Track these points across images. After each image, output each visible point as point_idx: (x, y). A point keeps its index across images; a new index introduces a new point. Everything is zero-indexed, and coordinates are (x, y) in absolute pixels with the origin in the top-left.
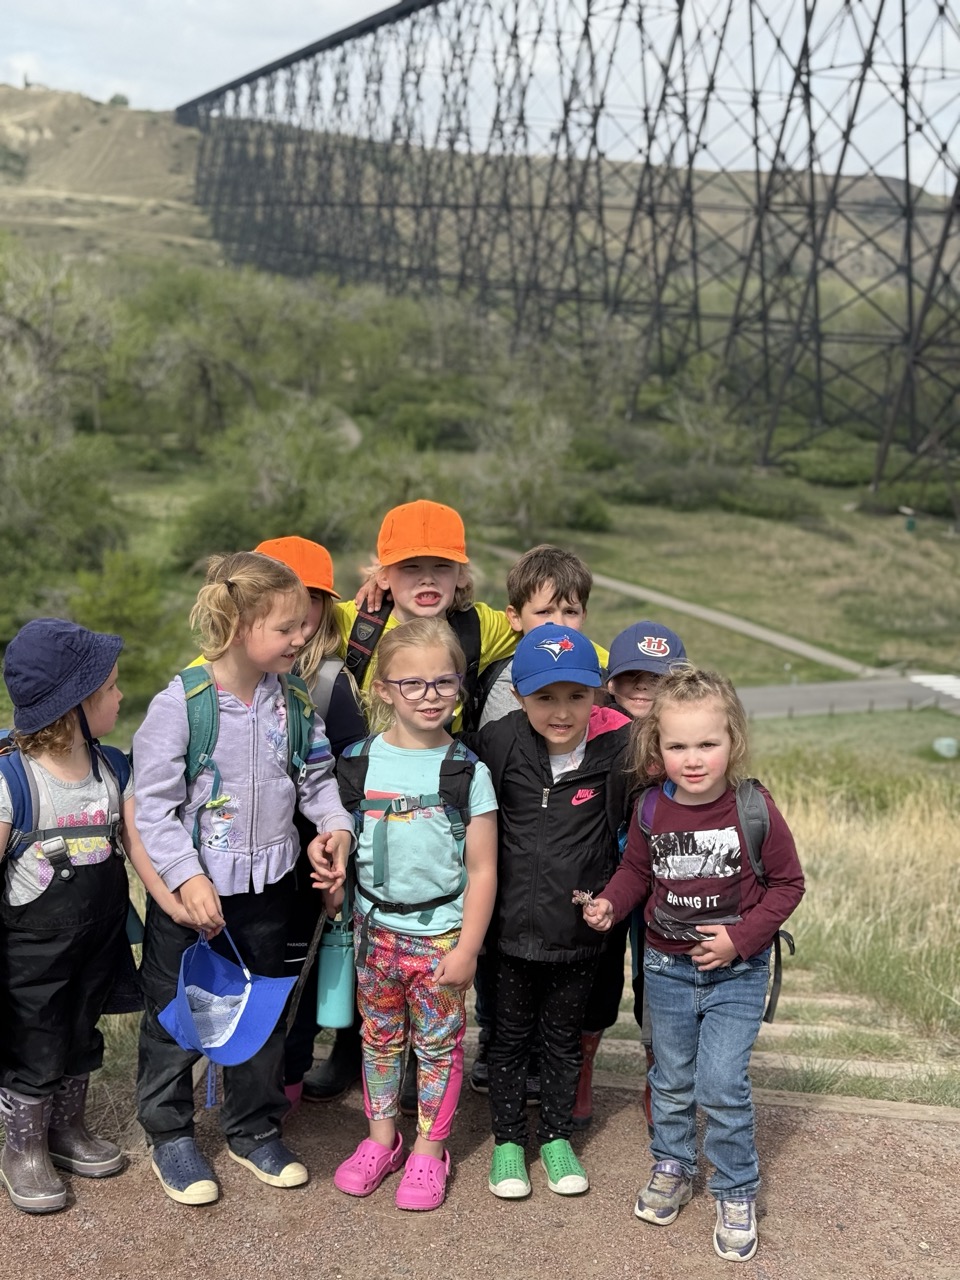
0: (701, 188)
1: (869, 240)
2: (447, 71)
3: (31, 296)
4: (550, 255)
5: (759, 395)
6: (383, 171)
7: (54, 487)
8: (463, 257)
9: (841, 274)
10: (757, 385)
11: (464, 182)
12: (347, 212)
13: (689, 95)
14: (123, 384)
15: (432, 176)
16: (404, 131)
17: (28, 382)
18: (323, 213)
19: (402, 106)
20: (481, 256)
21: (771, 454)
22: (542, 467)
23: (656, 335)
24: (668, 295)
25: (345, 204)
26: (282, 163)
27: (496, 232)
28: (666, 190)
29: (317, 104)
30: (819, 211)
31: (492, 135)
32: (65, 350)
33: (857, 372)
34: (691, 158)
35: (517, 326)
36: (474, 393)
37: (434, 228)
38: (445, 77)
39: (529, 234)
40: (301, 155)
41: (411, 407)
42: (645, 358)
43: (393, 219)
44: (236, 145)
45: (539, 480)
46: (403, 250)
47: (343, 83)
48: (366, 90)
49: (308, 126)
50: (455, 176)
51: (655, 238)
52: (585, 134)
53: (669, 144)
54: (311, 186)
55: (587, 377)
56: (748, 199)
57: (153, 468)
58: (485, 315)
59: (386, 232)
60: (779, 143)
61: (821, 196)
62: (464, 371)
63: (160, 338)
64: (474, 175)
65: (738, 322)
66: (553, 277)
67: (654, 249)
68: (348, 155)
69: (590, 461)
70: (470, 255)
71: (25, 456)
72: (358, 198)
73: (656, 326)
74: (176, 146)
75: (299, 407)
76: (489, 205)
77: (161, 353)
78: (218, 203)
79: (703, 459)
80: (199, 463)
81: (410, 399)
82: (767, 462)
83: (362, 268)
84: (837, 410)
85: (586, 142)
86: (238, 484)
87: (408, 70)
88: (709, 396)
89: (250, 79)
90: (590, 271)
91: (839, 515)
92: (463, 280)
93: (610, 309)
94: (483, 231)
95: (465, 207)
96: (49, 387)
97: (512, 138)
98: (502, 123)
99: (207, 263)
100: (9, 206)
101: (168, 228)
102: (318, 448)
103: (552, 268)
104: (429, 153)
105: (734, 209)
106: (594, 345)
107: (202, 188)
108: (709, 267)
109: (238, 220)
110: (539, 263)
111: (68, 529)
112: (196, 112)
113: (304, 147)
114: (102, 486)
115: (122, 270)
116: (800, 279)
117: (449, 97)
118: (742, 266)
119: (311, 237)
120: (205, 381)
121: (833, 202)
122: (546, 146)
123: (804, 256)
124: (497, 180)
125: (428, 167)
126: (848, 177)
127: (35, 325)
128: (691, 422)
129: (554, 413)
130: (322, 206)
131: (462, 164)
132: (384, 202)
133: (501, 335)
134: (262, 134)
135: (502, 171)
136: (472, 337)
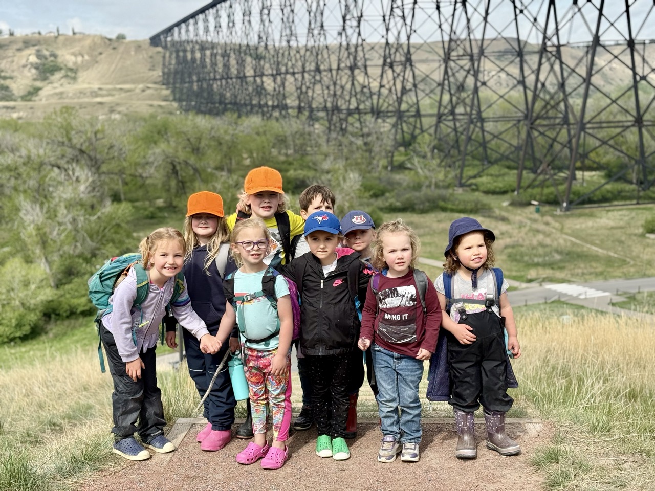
0: (415, 52)
1: (502, 69)
2: (283, 7)
3: (84, 137)
4: (342, 92)
5: (454, 152)
6: (255, 59)
7: (103, 231)
8: (299, 98)
9: (490, 88)
10: (453, 147)
11: (296, 61)
12: (239, 81)
13: (405, 7)
14: (134, 176)
15: (280, 59)
16: (264, 38)
17: (87, 179)
18: (227, 83)
19: (262, 26)
20: (308, 96)
21: (463, 181)
22: (348, 198)
23: (399, 127)
24: (404, 107)
25: (237, 77)
26: (205, 60)
27: (314, 84)
28: (398, 54)
29: (220, 30)
30: (476, 57)
31: (308, 36)
32: (103, 162)
33: (502, 136)
34: (409, 38)
35: (329, 129)
36: (310, 164)
37: (283, 84)
38: (282, 10)
39: (331, 83)
40: (214, 55)
42: (395, 139)
43: (263, 82)
44: (181, 54)
45: (347, 204)
46: (269, 97)
47: (232, 18)
48: (243, 20)
49: (215, 41)
50: (291, 58)
51: (394, 79)
52: (354, 31)
53: (397, 32)
54: (220, 70)
55: (366, 151)
56: (440, 56)
57: (152, 217)
58: (313, 125)
59: (259, 89)
60: (452, 26)
61: (476, 51)
62: (305, 154)
63: (150, 152)
64: (301, 57)
65: (440, 117)
66: (345, 103)
67: (394, 84)
68: (237, 53)
69: (371, 193)
70: (302, 96)
71: (87, 216)
72: (244, 74)
73: (399, 122)
74: (151, 57)
75: (223, 179)
76: (310, 71)
77: (151, 159)
78: (174, 83)
79: (429, 186)
80: (175, 212)
82: (462, 185)
83: (249, 108)
84: (495, 156)
85: (356, 35)
87: (263, 8)
88: (429, 155)
89: (185, 20)
90: (363, 98)
91: (501, 208)
92: (300, 109)
93: (375, 116)
94: (308, 84)
96: (97, 181)
97: (319, 37)
98: (313, 29)
99: (171, 113)
100: (71, 95)
101: (151, 98)
103: (344, 99)
104: (277, 48)
105: (433, 61)
106: (369, 135)
107: (166, 77)
108: (423, 91)
109: (185, 90)
110: (338, 97)
112: (160, 40)
113: (215, 51)
115: (129, 121)
116: (469, 92)
117: (285, 20)
118: (440, 88)
119: (222, 96)
120: (175, 171)
121: (482, 52)
122: (335, 39)
123: (470, 81)
124: (312, 58)
125: (278, 55)
126: (488, 40)
127: (87, 152)
128: (421, 168)
129: (351, 170)
130: (226, 79)
131: (295, 52)
132: (257, 74)
133: (322, 134)
134: (193, 47)
135: (314, 53)
136: (307, 137)
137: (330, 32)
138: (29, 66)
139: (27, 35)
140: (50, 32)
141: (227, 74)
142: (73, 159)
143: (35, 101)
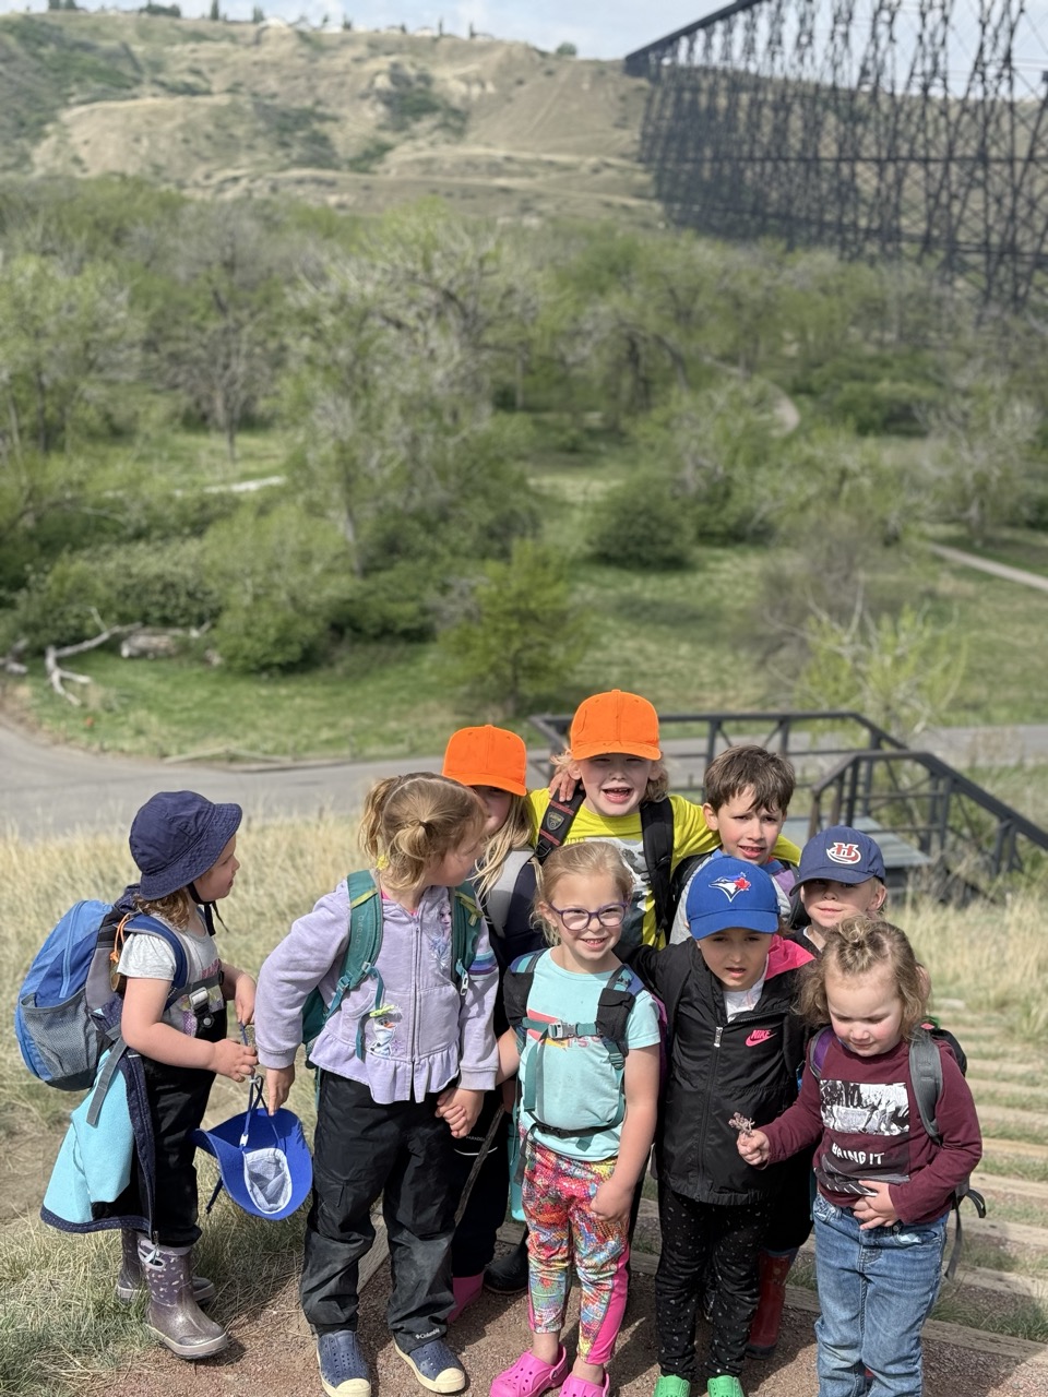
2: (925, 8)
3: (458, 265)
4: (1030, 214)
6: (845, 122)
7: (469, 469)
8: (929, 217)
11: (937, 132)
12: (802, 168)
14: (546, 360)
15: (900, 126)
16: (873, 76)
17: (451, 356)
18: (776, 169)
19: (872, 49)
20: (950, 215)
25: (802, 159)
26: (735, 113)
27: (970, 187)
31: (972, 79)
32: (489, 324)
35: (987, 295)
36: (930, 371)
37: (899, 182)
38: (923, 15)
39: (1009, 190)
40: (756, 105)
41: (857, 386)
43: (854, 175)
44: (687, 96)
45: (997, 472)
46: (863, 208)
47: (809, 24)
48: (833, 32)
49: (765, 73)
50: (926, 124)
54: (765, 140)
57: (573, 449)
58: (950, 283)
59: (844, 189)
62: (922, 346)
63: (588, 310)
64: (949, 123)
66: (1032, 239)
68: (808, 104)
70: (938, 214)
71: (441, 436)
72: (816, 152)
74: (623, 98)
75: (733, 385)
76: (964, 158)
77: (588, 326)
78: (664, 159)
80: (621, 445)
81: (857, 377)
83: (814, 230)
86: (661, 470)
87: (880, 8)
89: (707, 23)
92: (927, 242)
94: (954, 187)
95: (936, 161)
96: (471, 363)
97: (995, 83)
98: (985, 65)
99: (646, 225)
100: (447, 166)
101: (609, 187)
102: (750, 431)
103: (1031, 228)
104: (899, 100)
107: (647, 144)
109: (683, 177)
110: (1018, 223)
111: (480, 513)
112: (647, 61)
113: (761, 96)
114: (517, 468)
115: (556, 234)
117: (926, 38)
119: (761, 196)
120: (633, 357)
122: (1035, 90)
124: (974, 129)
125: (897, 116)
127: (461, 298)
129: (1020, 397)
130: (775, 161)
131: (936, 112)
132: (844, 156)
133: (966, 305)
134: (716, 83)
135: (980, 118)
136: (933, 308)
137: (1021, 72)
138: (373, 98)
139: (377, 31)
140: (425, 28)
141: (779, 149)
142: (428, 310)
143: (375, 173)
